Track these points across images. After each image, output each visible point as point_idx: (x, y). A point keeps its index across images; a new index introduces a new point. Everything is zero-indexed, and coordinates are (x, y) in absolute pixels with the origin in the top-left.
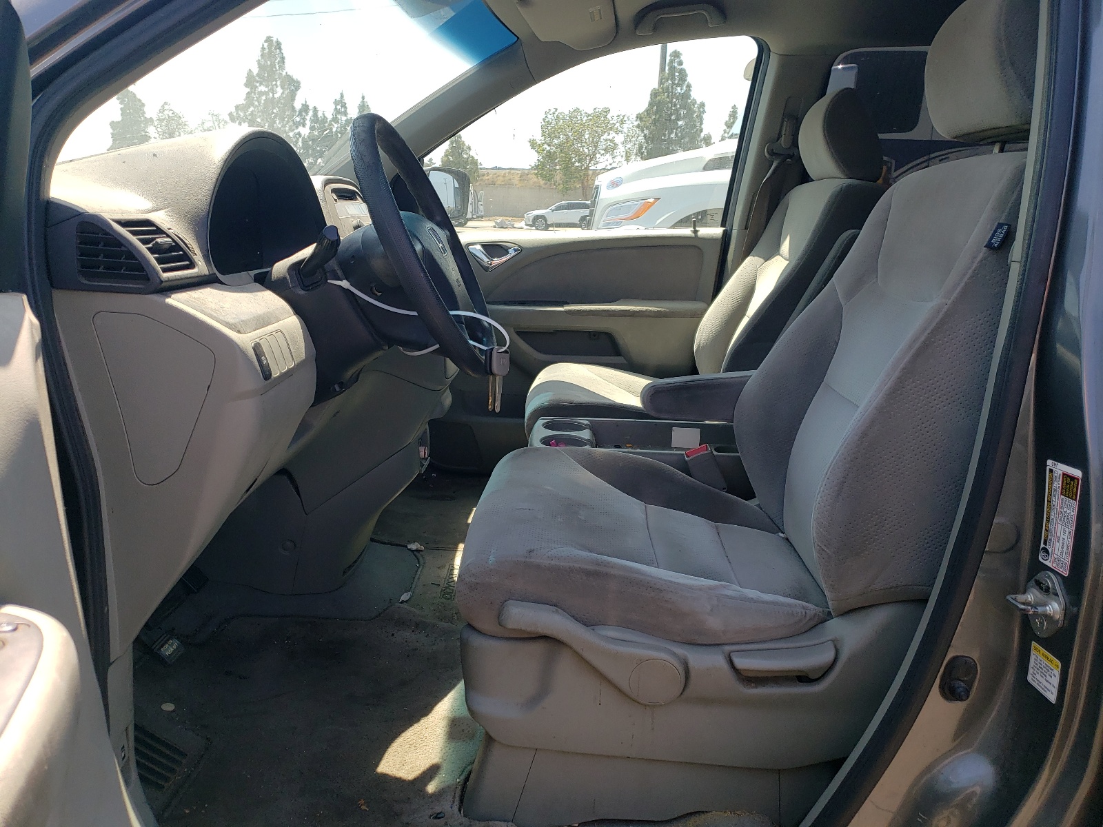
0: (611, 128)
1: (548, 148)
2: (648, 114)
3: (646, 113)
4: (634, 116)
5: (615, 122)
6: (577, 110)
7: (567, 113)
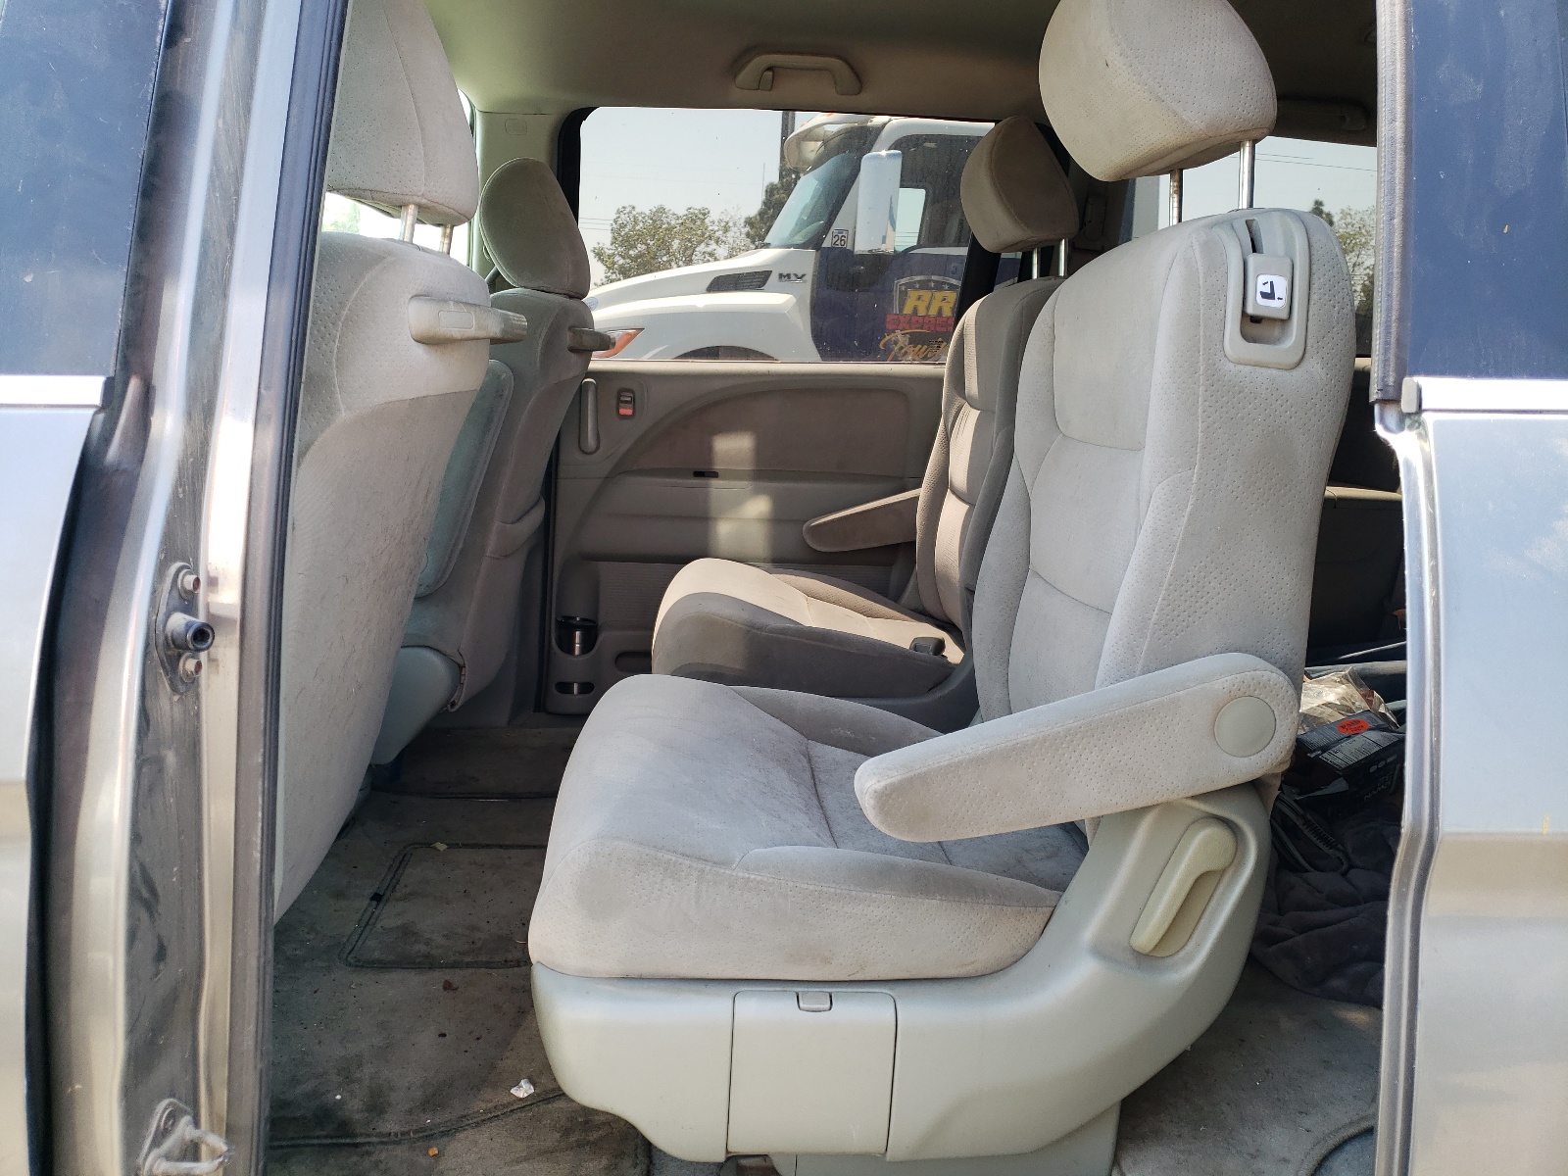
0: (710, 238)
1: (621, 261)
2: (762, 218)
3: (758, 217)
4: (742, 221)
5: (716, 228)
6: (661, 210)
7: (648, 213)
